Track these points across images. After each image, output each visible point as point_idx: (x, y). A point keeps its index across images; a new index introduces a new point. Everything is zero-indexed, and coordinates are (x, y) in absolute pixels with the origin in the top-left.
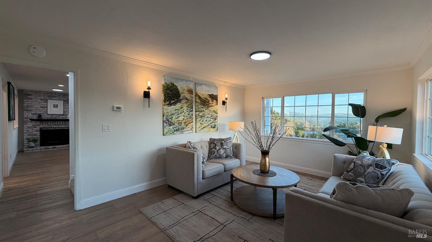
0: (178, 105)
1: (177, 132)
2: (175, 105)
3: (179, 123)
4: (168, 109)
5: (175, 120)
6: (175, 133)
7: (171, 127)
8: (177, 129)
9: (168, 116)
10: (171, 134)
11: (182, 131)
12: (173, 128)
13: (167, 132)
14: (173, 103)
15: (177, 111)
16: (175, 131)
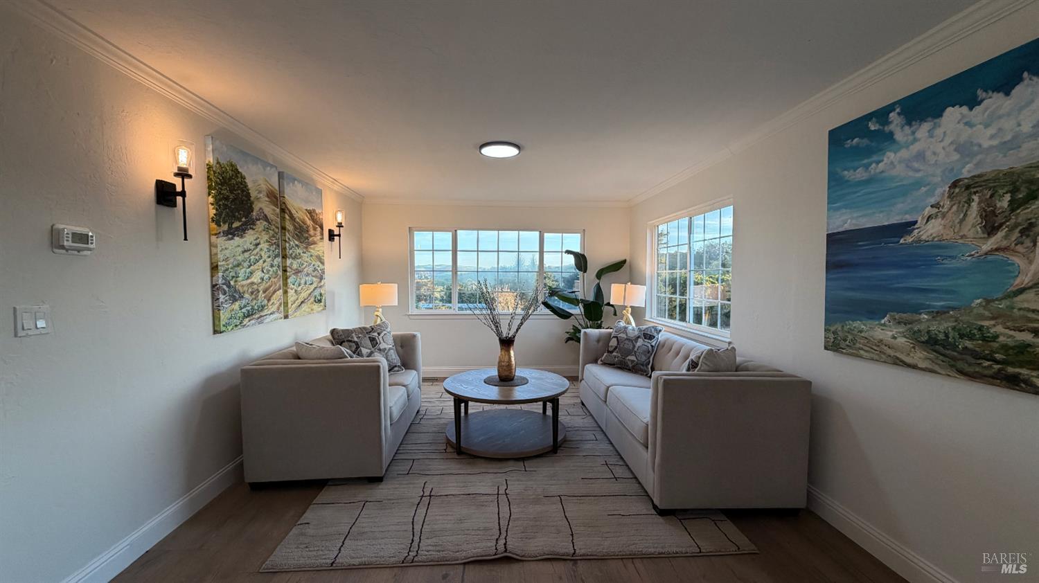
1: (249, 321)
2: (242, 237)
3: (252, 293)
4: (226, 249)
5: (244, 282)
6: (245, 323)
7: (236, 306)
8: (248, 311)
9: (227, 270)
10: (236, 326)
11: (261, 316)
12: (241, 309)
13: (227, 321)
14: (237, 228)
15: (247, 255)
16: (245, 317)
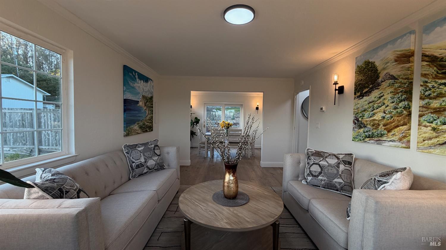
0: (375, 94)
1: (370, 140)
3: (373, 125)
5: (367, 119)
6: (366, 140)
7: (362, 130)
8: (369, 135)
11: (380, 140)
12: (364, 132)
15: (371, 105)
16: (366, 137)
